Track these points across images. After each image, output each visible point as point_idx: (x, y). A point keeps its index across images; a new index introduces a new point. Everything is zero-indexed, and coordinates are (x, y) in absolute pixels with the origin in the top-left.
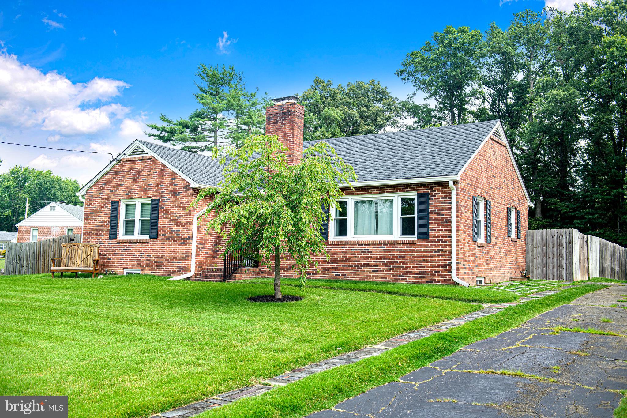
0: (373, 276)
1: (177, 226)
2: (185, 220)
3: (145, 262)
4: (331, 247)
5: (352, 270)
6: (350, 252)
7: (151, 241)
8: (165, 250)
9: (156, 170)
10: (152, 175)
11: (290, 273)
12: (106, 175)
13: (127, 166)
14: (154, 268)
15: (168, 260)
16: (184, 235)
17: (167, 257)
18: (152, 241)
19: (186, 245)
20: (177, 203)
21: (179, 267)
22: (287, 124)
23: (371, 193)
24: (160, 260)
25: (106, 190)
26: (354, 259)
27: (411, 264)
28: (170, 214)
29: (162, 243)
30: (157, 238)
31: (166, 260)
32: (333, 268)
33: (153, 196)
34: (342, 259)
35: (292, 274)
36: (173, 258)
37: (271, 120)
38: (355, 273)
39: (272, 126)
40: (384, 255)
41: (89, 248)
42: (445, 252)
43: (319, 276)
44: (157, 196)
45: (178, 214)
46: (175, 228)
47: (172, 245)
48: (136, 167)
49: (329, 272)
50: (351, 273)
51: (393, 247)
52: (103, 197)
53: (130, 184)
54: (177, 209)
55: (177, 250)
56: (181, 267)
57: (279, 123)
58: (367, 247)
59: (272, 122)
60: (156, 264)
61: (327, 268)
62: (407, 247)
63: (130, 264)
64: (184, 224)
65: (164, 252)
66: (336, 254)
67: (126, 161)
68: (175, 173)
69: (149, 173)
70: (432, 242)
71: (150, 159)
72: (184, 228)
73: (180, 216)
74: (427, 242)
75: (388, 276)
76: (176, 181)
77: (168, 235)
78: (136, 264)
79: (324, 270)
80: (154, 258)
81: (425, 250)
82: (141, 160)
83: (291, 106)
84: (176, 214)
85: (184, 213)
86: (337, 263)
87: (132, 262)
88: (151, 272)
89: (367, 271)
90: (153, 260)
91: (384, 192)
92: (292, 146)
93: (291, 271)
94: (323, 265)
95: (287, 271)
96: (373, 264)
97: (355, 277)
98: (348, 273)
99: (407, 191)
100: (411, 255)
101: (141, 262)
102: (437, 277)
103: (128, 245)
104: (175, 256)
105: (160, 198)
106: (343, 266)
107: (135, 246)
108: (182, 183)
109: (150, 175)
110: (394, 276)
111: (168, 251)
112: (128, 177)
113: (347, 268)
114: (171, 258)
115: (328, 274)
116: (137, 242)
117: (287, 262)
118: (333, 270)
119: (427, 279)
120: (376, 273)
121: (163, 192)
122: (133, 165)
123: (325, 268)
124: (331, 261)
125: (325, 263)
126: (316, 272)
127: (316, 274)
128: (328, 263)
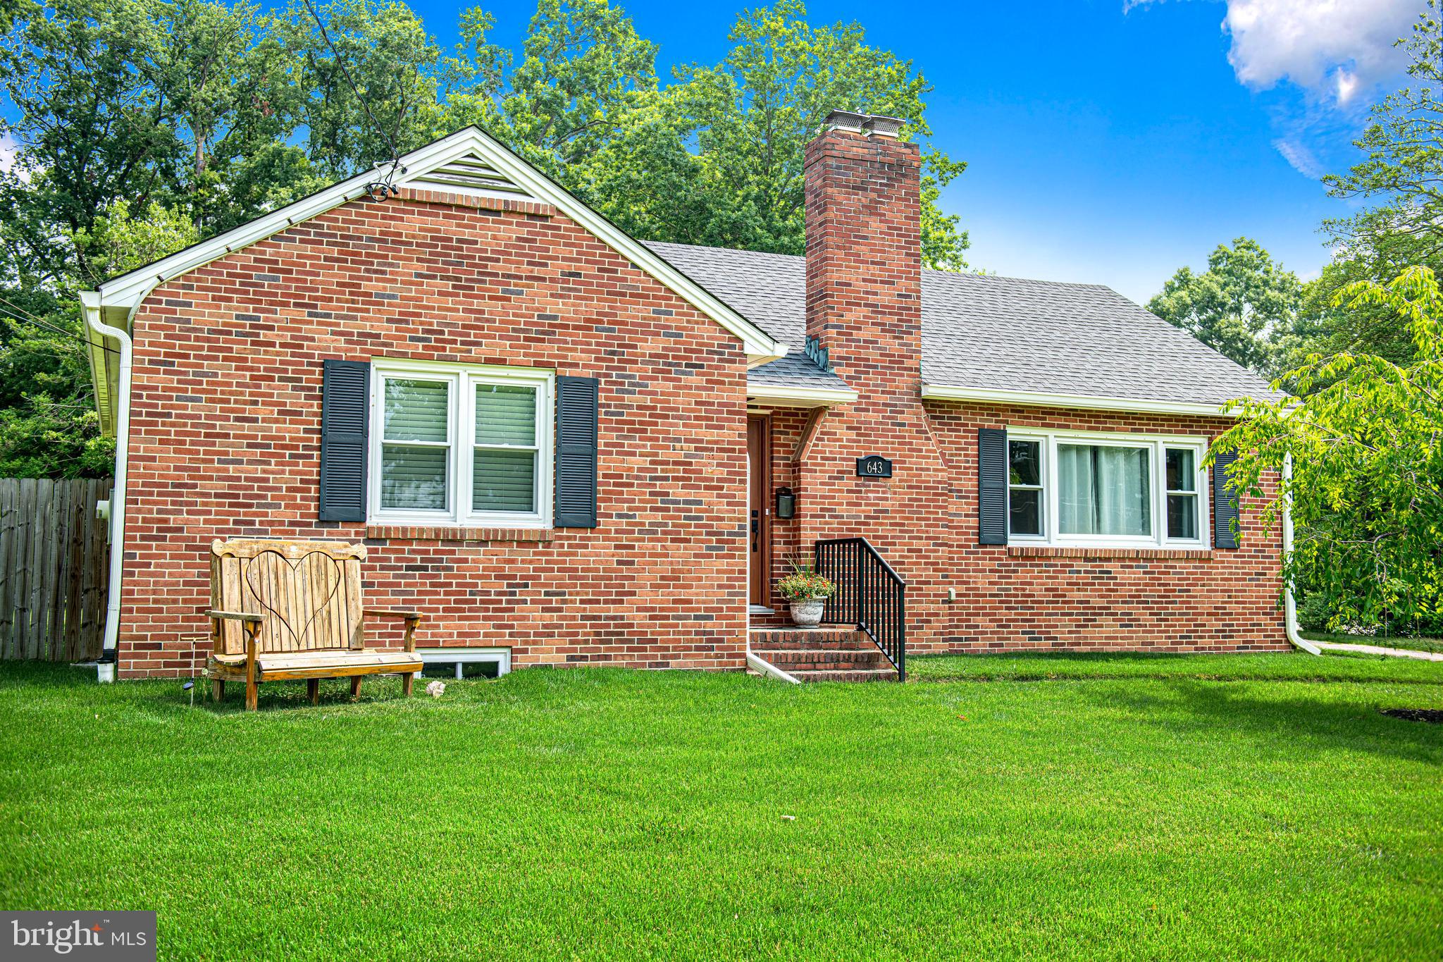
0: (1122, 638)
1: (684, 487)
2: (719, 465)
3: (537, 618)
4: (1016, 565)
5: (1071, 626)
6: (1064, 578)
7: (560, 538)
8: (637, 571)
9: (573, 267)
10: (552, 280)
12: (274, 237)
13: (413, 225)
14: (586, 642)
15: (653, 609)
16: (722, 519)
17: (645, 596)
18: (568, 538)
19: (733, 556)
20: (681, 401)
21: (704, 633)
22: (898, 199)
23: (1111, 429)
24: (613, 610)
25: (286, 304)
26: (1076, 595)
27: (1205, 607)
28: (650, 439)
29: (617, 547)
30: (593, 525)
31: (639, 610)
32: (1023, 620)
33: (561, 364)
34: (1045, 596)
35: (928, 640)
36: (675, 601)
37: (843, 174)
38: (1079, 632)
39: (848, 193)
40: (1146, 585)
41: (330, 562)
42: (1269, 580)
43: (984, 645)
44: (585, 366)
45: (687, 441)
46: (677, 492)
47: (666, 555)
48: (467, 234)
49: (1011, 633)
50: (1070, 632)
51: (1166, 567)
52: (263, 335)
53: (436, 301)
54: (685, 425)
55: (689, 571)
56: (711, 633)
57: (873, 190)
58: (1107, 566)
59: (847, 181)
60: (592, 626)
61: (1007, 620)
62: (1195, 567)
63: (449, 627)
64: (719, 480)
65: (633, 578)
66: (1031, 584)
67: (412, 202)
68: (669, 290)
69: (536, 271)
70: (1244, 556)
71: (545, 218)
72: (719, 496)
73: (697, 449)
74: (1235, 556)
75: (1157, 638)
76: (674, 321)
77: (647, 518)
78: (484, 627)
79: (999, 626)
80: (582, 602)
81: (1231, 573)
82: (498, 213)
83: (908, 151)
84: (679, 440)
85: (716, 442)
86: (1032, 608)
87: (460, 618)
88: (570, 658)
89: (1108, 626)
90: (574, 608)
91: (1141, 431)
92: (914, 267)
93: (926, 634)
94: (995, 614)
96: (1120, 608)
97: (1079, 644)
98: (1063, 633)
99: (1191, 432)
100: (1203, 585)
101: (515, 619)
102: (1256, 636)
103: (436, 552)
104: (683, 594)
105: (599, 375)
106: (1047, 614)
107: (479, 558)
108: (705, 333)
109: (544, 279)
110: (1169, 637)
111: (646, 577)
112: (423, 268)
113: (1060, 620)
114: (662, 602)
115: (1009, 639)
116: (486, 539)
118: (1022, 627)
119: (1238, 641)
120: (1129, 632)
121: (613, 353)
122: (448, 226)
123: (1002, 620)
124: (1016, 602)
125: (1001, 608)
126: (975, 633)
127: (977, 639)
128: (1007, 608)
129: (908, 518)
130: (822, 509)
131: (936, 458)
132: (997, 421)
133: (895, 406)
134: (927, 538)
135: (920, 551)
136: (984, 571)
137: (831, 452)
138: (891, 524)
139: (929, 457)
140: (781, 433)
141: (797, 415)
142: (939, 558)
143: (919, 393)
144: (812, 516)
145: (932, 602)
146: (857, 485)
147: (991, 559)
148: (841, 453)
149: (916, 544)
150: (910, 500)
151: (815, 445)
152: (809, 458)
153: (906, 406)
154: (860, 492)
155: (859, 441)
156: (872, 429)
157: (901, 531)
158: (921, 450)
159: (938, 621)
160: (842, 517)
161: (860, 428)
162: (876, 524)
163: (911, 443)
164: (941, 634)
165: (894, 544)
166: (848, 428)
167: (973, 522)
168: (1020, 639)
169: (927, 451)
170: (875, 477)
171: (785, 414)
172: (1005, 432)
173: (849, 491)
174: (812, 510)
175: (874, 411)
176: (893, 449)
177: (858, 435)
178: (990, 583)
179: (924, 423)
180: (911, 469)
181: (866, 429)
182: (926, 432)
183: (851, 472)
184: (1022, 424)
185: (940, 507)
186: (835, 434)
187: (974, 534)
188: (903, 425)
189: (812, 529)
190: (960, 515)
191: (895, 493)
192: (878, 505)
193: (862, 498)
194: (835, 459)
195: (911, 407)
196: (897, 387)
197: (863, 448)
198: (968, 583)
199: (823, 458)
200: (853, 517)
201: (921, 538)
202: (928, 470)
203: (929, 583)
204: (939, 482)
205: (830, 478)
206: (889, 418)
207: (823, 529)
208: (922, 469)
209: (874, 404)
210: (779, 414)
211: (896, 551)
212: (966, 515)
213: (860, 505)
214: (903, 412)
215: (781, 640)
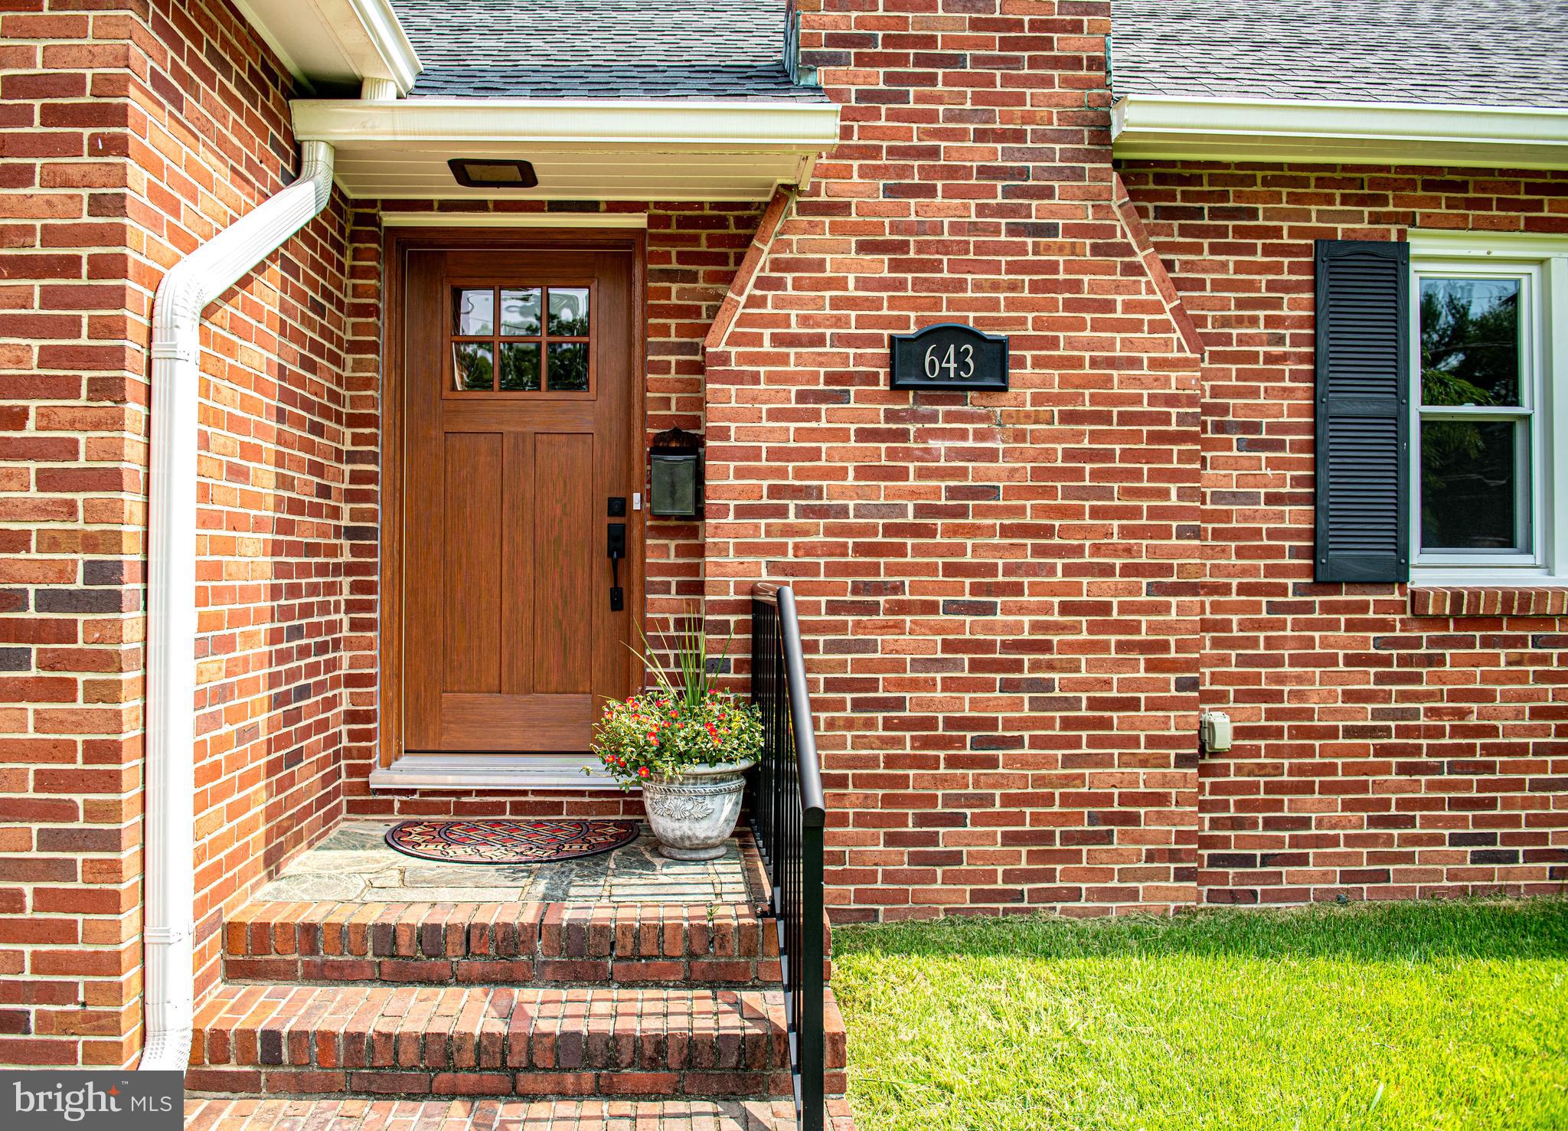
4: (1433, 642)
11: (1108, 874)
32: (1456, 804)
34: (1530, 732)
35: (1124, 875)
43: (1325, 877)
49: (1417, 840)
61: (1402, 804)
66: (1484, 697)
79: (1373, 822)
86: (1488, 768)
93: (1119, 856)
94: (1363, 787)
95: (1076, 856)
115: (1409, 858)
117: (1068, 780)
118: (1449, 822)
123: (1385, 804)
124: (1433, 751)
125: (1385, 769)
126: (1295, 842)
127: (1303, 860)
128: (1403, 769)
129: (1062, 512)
130: (775, 492)
131: (1166, 327)
132: (1375, 219)
133: (1023, 173)
134: (1128, 570)
135: (1106, 608)
136: (1332, 660)
137: (804, 321)
138: (1006, 531)
139: (1137, 326)
140: (671, 276)
141: (721, 222)
142: (1170, 628)
143: (1102, 130)
144: (742, 512)
145: (1144, 762)
146: (891, 416)
147: (1351, 626)
148: (839, 322)
149: (1088, 589)
150: (1069, 455)
151: (752, 301)
152: (734, 340)
153: (1059, 173)
154: (903, 435)
155: (901, 285)
156: (945, 247)
157: (1038, 551)
158: (1109, 306)
159: (1161, 818)
160: (843, 511)
161: (903, 246)
162: (954, 531)
163: (1076, 286)
164: (1173, 856)
165: (1017, 588)
166: (864, 247)
167: (1295, 517)
168: (1446, 858)
169: (1128, 307)
170: (953, 391)
171: (683, 222)
172: (1403, 246)
173: (863, 435)
174: (743, 492)
175: (949, 192)
176: (1011, 304)
177: (895, 266)
178: (1349, 696)
179: (1120, 223)
180: (1078, 363)
181: (921, 247)
182: (1127, 250)
183: (872, 379)
184: (1461, 224)
185: (1174, 476)
186: (820, 265)
187: (1296, 553)
188: (1050, 230)
189: (742, 549)
190: (1252, 498)
191: (1020, 436)
192: (962, 473)
193: (908, 454)
194: (819, 340)
195: (1078, 174)
196: (1028, 118)
197: (913, 304)
198: (1277, 696)
199: (777, 340)
200: (878, 511)
201: (1107, 571)
202: (1134, 363)
203: (1132, 704)
204: (1172, 400)
205: (802, 397)
206: (1001, 211)
207: (782, 549)
208: (1111, 363)
209: (952, 172)
210: (665, 222)
211: (1021, 609)
212: (1273, 499)
213: (902, 473)
214: (1047, 194)
215: (454, 952)
